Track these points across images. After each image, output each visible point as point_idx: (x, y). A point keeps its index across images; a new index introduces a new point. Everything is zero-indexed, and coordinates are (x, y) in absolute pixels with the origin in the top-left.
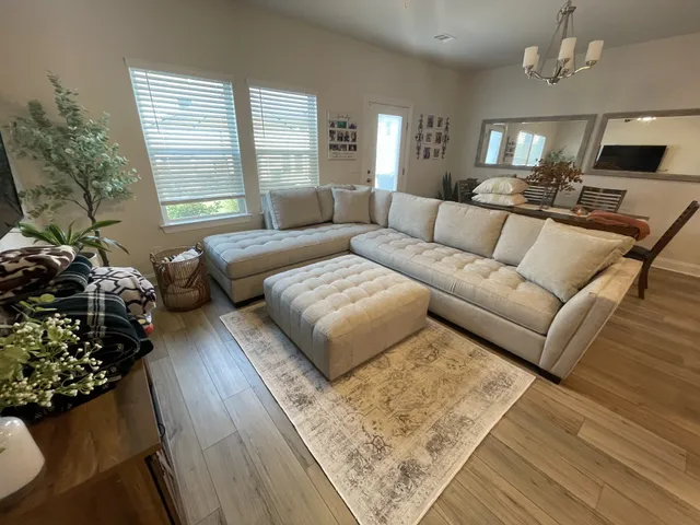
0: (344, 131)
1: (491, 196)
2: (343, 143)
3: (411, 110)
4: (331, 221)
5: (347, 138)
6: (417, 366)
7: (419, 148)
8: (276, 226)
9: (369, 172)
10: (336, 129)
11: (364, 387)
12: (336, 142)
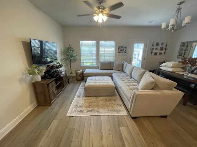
0: (122, 48)
1: (165, 68)
2: (122, 51)
3: (148, 41)
4: (112, 69)
5: (123, 50)
6: (103, 101)
7: (152, 52)
8: (99, 68)
9: (131, 59)
10: (120, 48)
11: (89, 99)
12: (120, 51)
